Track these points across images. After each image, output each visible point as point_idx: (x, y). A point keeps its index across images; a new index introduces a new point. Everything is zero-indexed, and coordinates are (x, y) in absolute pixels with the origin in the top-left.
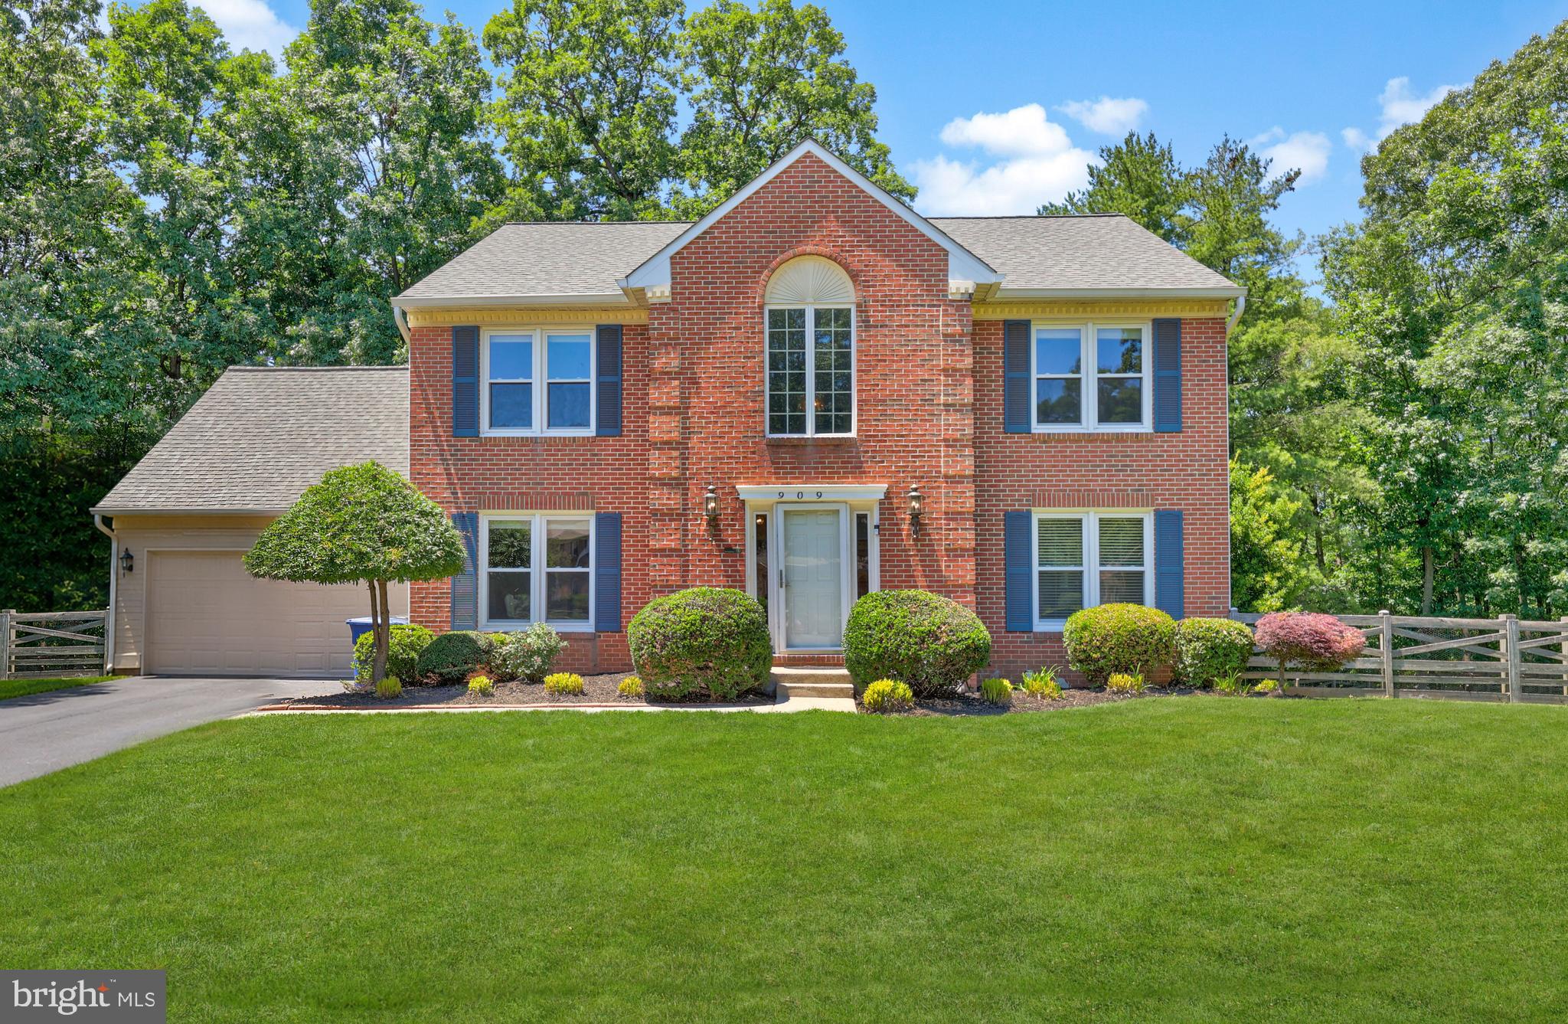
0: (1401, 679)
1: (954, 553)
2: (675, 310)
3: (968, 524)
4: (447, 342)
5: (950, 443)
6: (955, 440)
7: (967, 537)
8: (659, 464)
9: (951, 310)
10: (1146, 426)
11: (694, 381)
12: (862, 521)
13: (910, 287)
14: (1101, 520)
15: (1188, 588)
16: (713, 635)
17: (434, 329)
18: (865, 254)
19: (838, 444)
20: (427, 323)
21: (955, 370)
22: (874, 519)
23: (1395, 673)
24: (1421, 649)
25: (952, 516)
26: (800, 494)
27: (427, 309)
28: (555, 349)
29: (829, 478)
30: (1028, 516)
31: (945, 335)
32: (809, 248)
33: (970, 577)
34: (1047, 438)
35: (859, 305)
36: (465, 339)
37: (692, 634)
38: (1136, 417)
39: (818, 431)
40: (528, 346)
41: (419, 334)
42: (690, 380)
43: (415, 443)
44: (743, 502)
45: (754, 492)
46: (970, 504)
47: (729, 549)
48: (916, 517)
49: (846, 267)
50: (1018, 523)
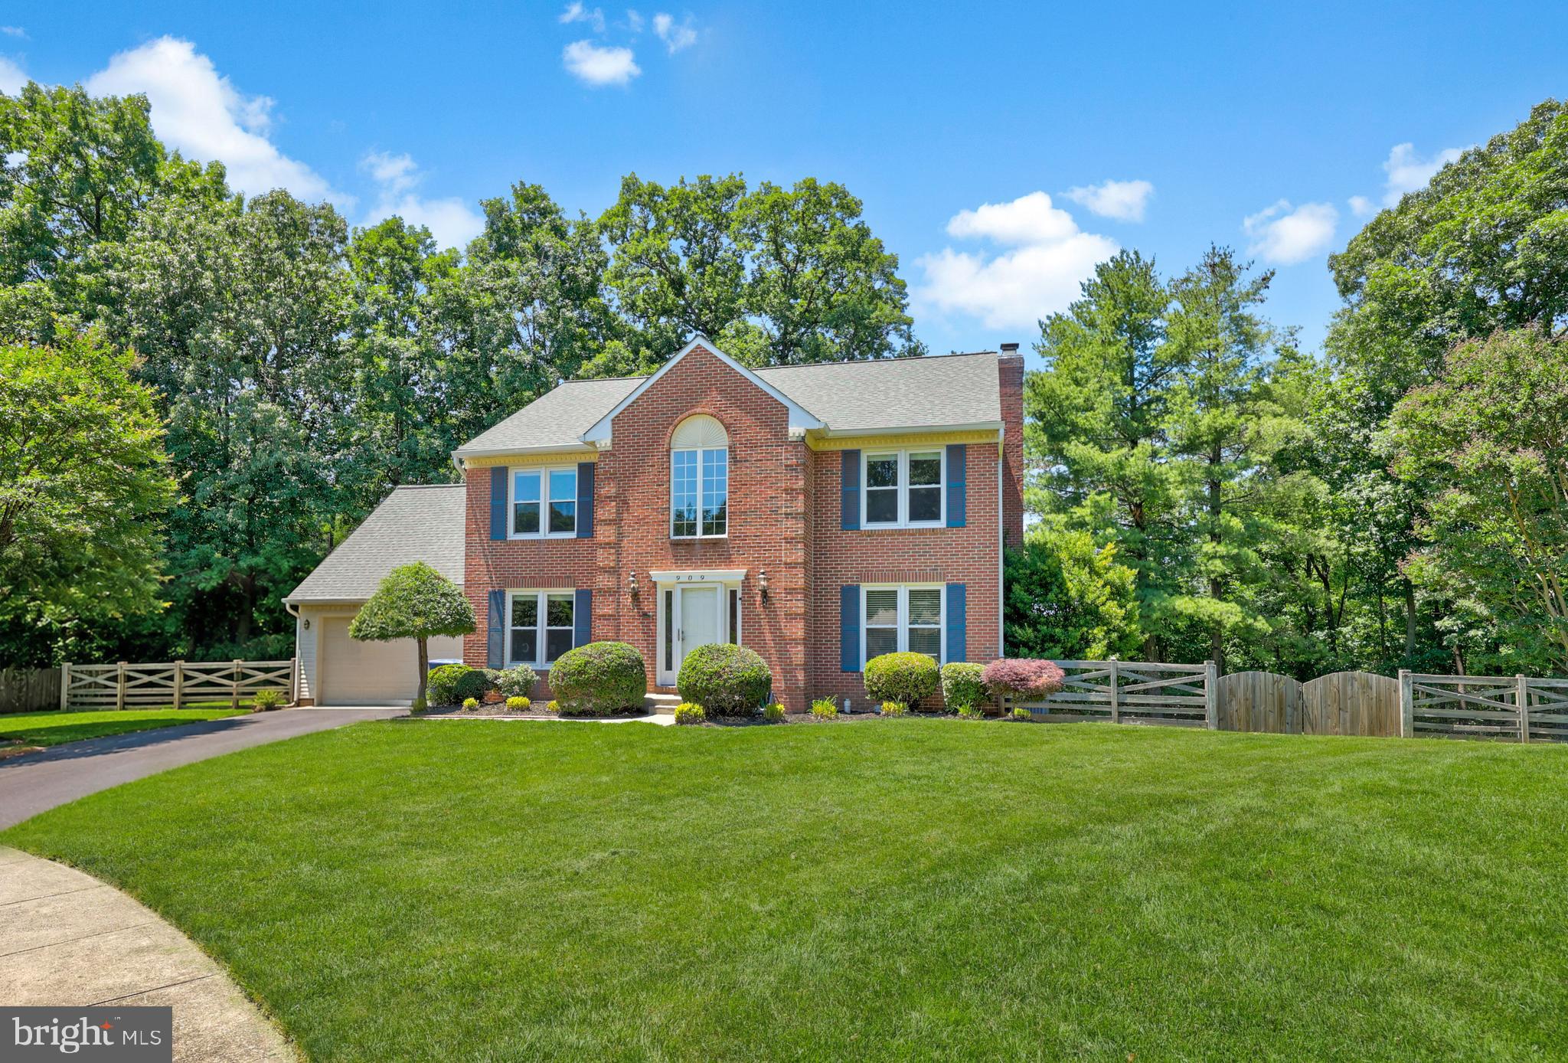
0: (1124, 709)
1: (791, 617)
2: (614, 455)
3: (799, 597)
4: (488, 477)
5: (789, 540)
6: (792, 538)
7: (799, 606)
8: (604, 558)
9: (790, 448)
10: (942, 523)
11: (625, 502)
12: (733, 593)
13: (763, 434)
14: (911, 592)
15: (969, 640)
16: (592, 672)
17: (480, 470)
18: (734, 412)
19: (716, 542)
20: (476, 466)
21: (792, 490)
22: (739, 595)
23: (1121, 704)
24: (1141, 687)
25: (790, 591)
26: (690, 577)
27: (476, 457)
28: (554, 479)
29: (709, 566)
30: (857, 589)
31: (786, 466)
32: (698, 410)
33: (800, 634)
34: (870, 534)
35: (730, 447)
36: (499, 475)
37: (579, 672)
38: (936, 516)
39: (704, 534)
40: (539, 477)
41: (471, 474)
42: (623, 503)
43: (468, 544)
44: (655, 583)
45: (664, 576)
46: (801, 582)
47: (645, 615)
48: (765, 593)
49: (722, 421)
50: (850, 595)
